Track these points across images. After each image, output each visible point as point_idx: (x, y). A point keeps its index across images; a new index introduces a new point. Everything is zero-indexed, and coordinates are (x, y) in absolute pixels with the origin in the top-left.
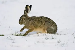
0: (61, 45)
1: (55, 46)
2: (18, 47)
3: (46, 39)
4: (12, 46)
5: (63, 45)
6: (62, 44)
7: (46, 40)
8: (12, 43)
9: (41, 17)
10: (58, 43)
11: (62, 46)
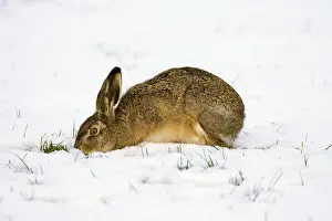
0: (248, 195)
1: (222, 197)
2: (53, 201)
3: (180, 169)
4: (31, 199)
5: (257, 193)
6: (251, 191)
7: (179, 172)
8: (32, 184)
9: (165, 75)
10: (232, 186)
11: (253, 197)
